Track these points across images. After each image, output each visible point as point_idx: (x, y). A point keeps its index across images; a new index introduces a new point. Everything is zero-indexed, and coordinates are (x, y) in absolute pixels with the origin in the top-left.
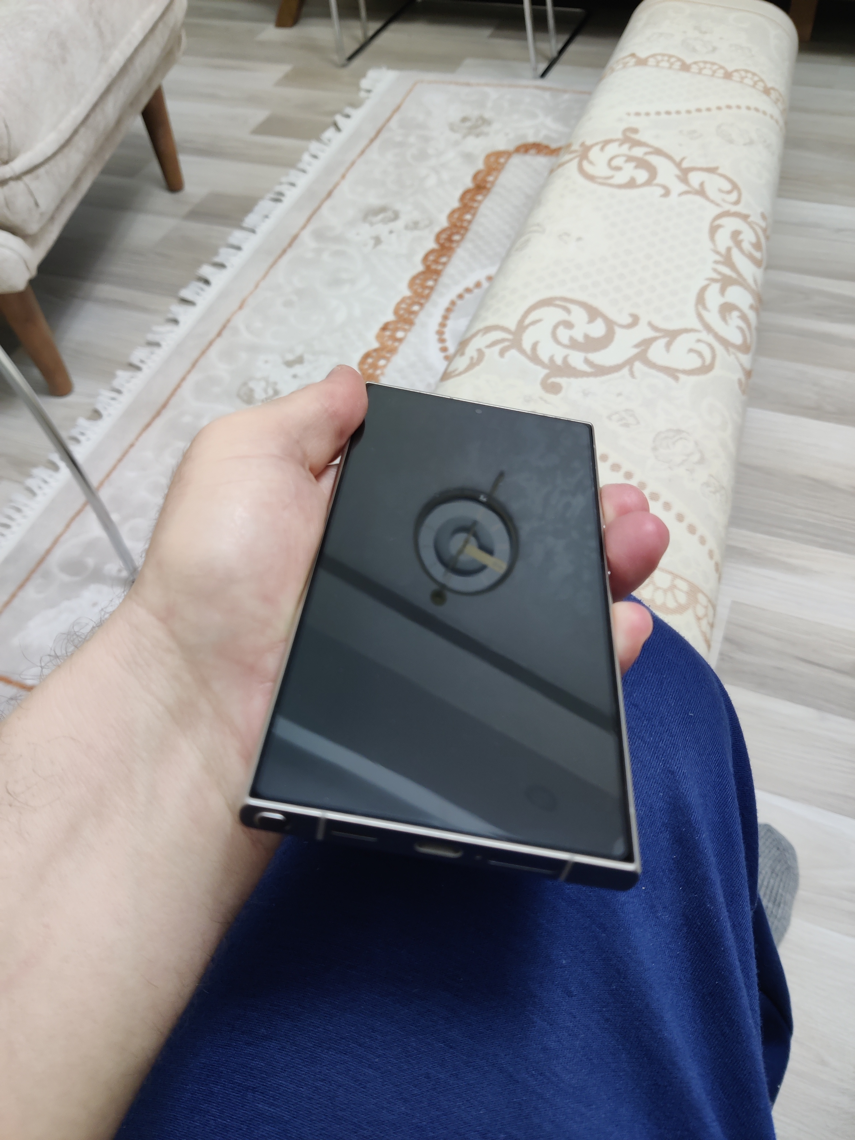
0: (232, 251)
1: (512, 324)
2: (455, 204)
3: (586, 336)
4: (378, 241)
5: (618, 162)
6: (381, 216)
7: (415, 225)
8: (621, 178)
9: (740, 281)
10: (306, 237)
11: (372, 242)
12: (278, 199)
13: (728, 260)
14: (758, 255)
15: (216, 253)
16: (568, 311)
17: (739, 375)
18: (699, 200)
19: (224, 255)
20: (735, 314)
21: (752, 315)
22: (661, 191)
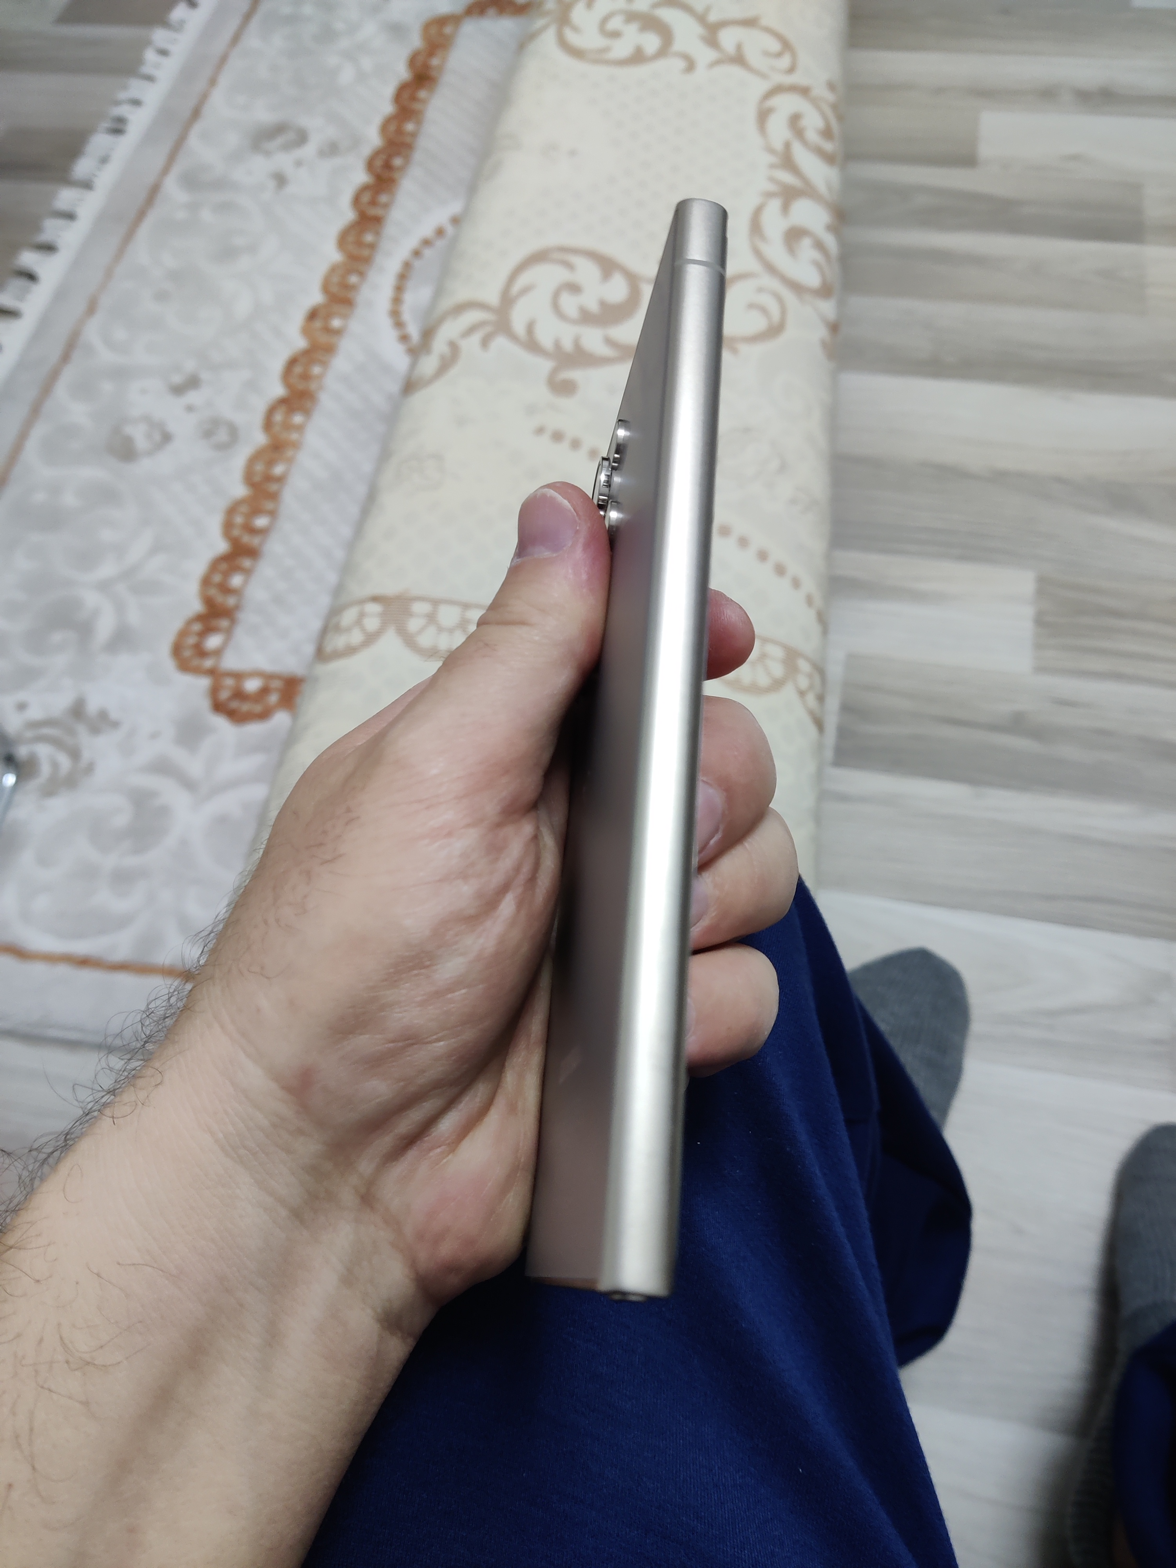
0: (60, 222)
1: (492, 296)
2: (388, 108)
3: (603, 304)
4: (280, 180)
5: (615, 23)
6: (280, 140)
7: (331, 149)
8: (622, 49)
9: (807, 191)
10: (171, 186)
11: (271, 184)
12: (118, 128)
13: (787, 162)
14: (828, 147)
15: (37, 228)
16: (569, 266)
17: (821, 333)
18: (736, 71)
19: (51, 229)
20: (806, 242)
21: (830, 241)
22: (681, 64)
